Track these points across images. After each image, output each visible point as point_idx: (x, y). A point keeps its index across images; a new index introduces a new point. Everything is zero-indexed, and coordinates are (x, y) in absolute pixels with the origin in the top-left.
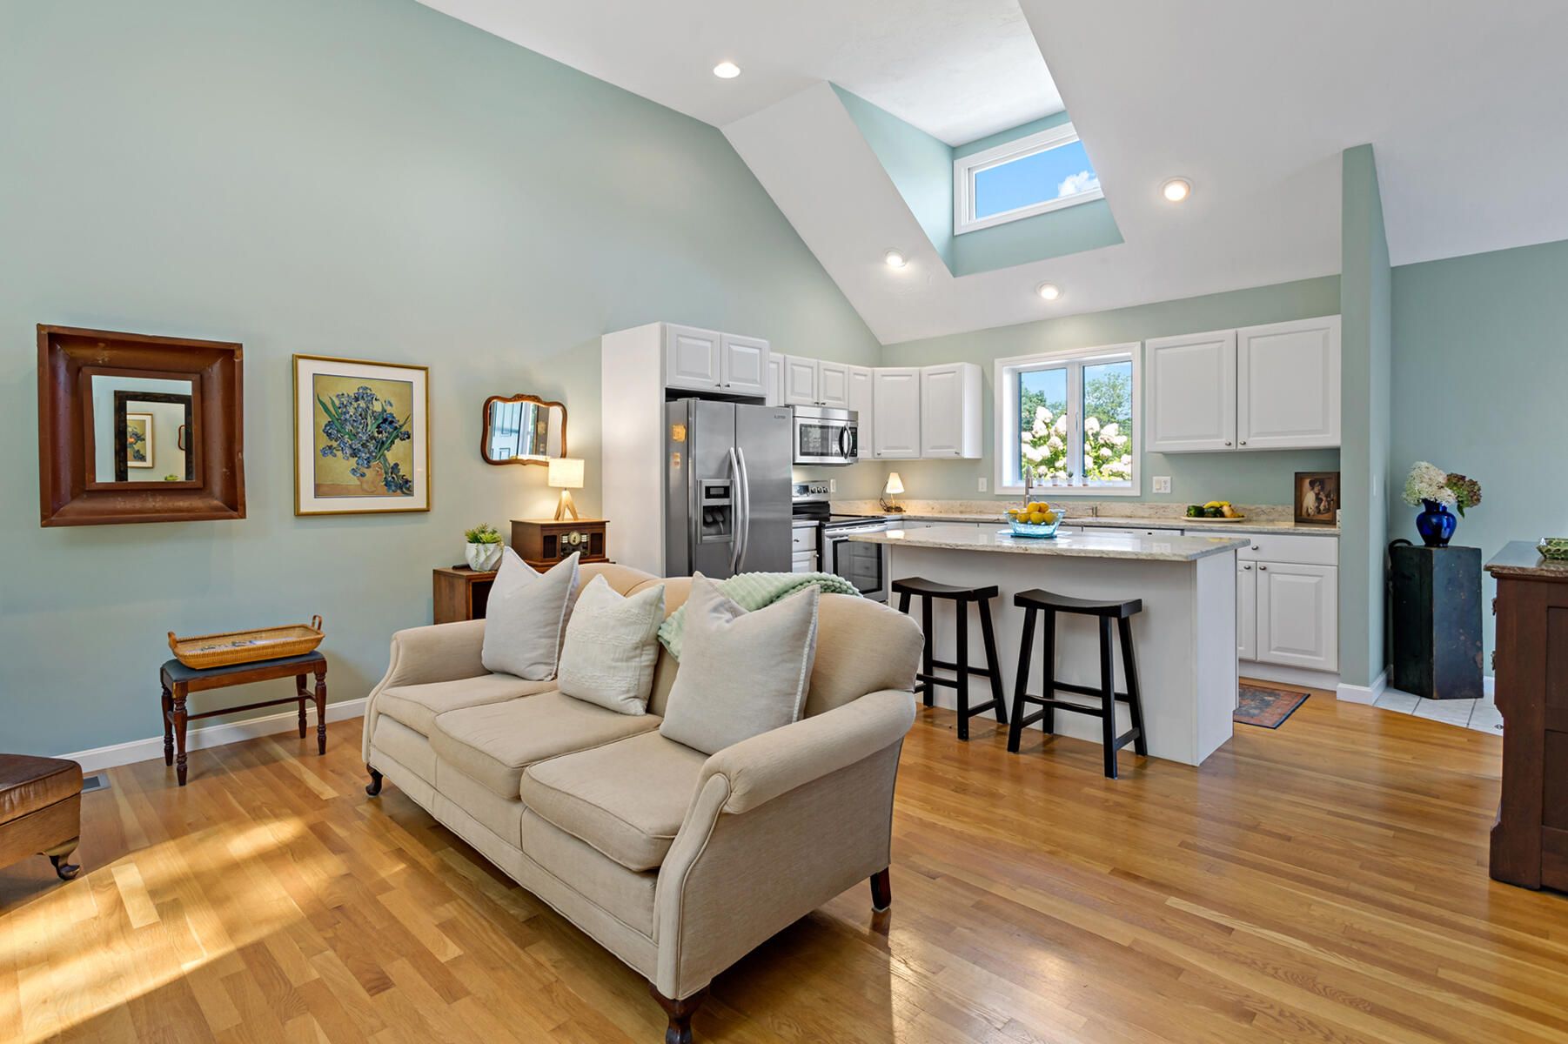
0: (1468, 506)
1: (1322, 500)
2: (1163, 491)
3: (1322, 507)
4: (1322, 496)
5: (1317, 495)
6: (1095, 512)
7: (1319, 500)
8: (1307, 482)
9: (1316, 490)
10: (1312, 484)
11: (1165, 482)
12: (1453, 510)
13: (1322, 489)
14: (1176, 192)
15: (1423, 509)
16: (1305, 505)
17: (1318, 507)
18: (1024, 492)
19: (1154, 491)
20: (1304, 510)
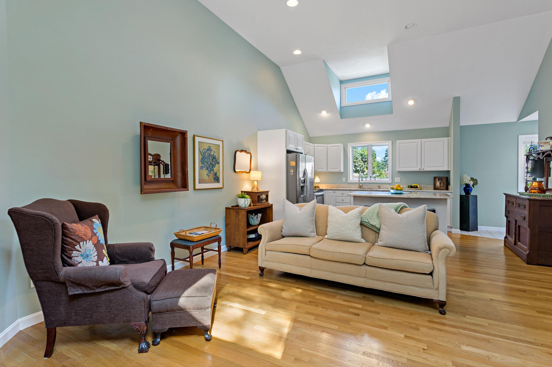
0: (475, 185)
1: (441, 184)
2: (398, 181)
3: (441, 186)
4: (441, 183)
5: (440, 182)
6: (379, 187)
7: (440, 184)
8: (437, 179)
9: (440, 181)
10: (439, 180)
11: (398, 179)
12: (471, 186)
13: (442, 181)
14: (411, 103)
15: (465, 186)
16: (437, 185)
17: (440, 186)
18: (358, 182)
19: (395, 181)
20: (436, 186)
